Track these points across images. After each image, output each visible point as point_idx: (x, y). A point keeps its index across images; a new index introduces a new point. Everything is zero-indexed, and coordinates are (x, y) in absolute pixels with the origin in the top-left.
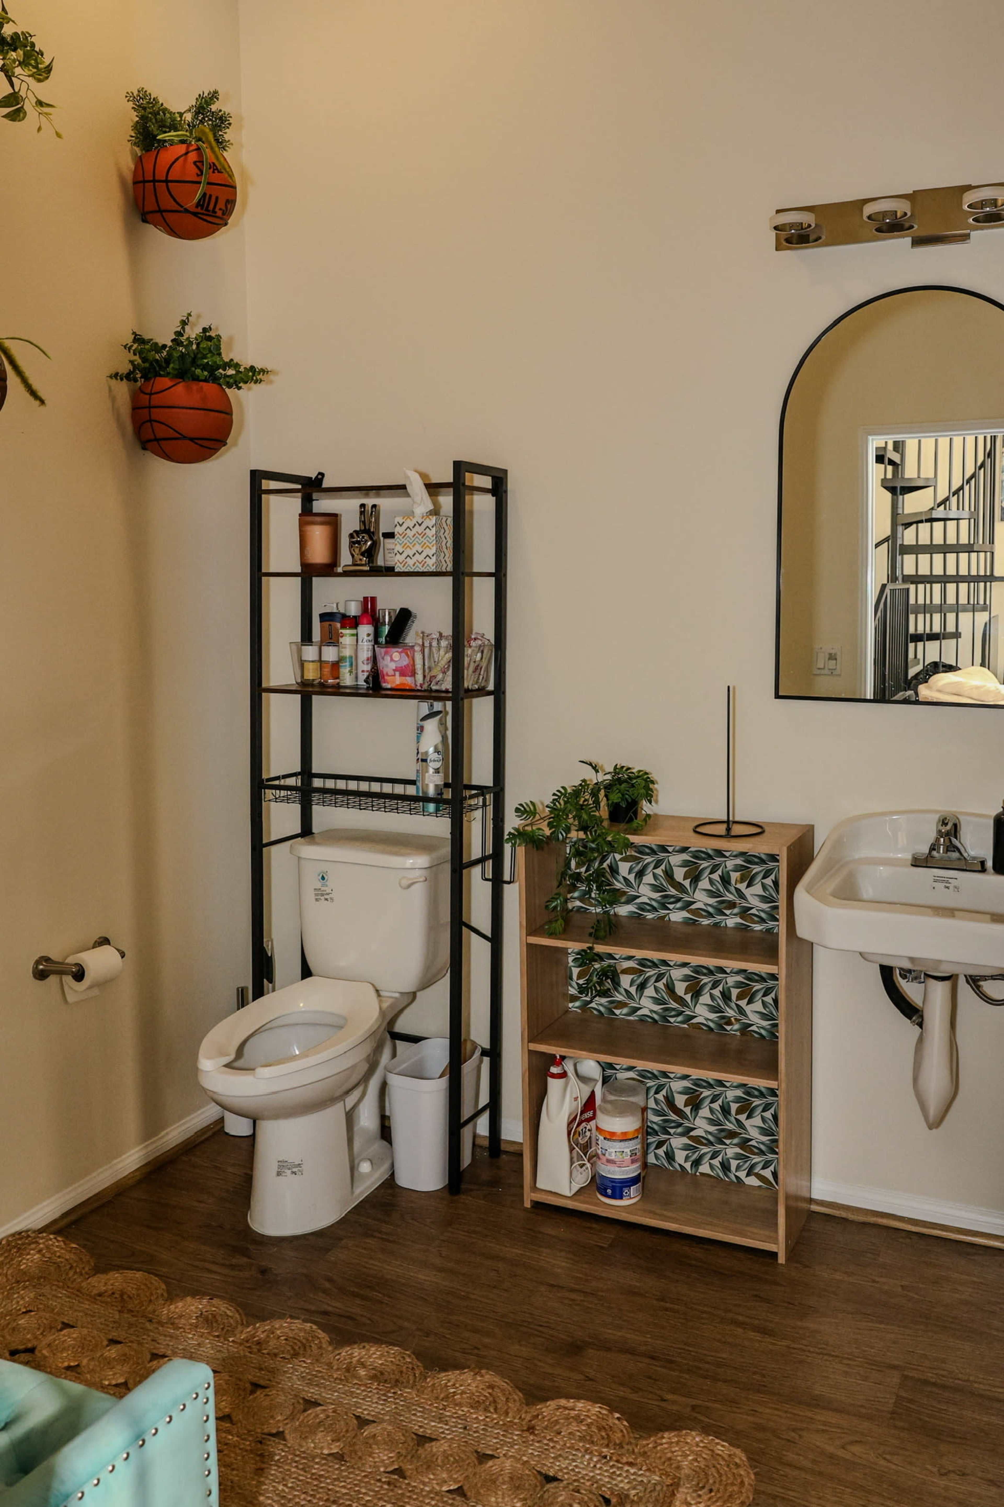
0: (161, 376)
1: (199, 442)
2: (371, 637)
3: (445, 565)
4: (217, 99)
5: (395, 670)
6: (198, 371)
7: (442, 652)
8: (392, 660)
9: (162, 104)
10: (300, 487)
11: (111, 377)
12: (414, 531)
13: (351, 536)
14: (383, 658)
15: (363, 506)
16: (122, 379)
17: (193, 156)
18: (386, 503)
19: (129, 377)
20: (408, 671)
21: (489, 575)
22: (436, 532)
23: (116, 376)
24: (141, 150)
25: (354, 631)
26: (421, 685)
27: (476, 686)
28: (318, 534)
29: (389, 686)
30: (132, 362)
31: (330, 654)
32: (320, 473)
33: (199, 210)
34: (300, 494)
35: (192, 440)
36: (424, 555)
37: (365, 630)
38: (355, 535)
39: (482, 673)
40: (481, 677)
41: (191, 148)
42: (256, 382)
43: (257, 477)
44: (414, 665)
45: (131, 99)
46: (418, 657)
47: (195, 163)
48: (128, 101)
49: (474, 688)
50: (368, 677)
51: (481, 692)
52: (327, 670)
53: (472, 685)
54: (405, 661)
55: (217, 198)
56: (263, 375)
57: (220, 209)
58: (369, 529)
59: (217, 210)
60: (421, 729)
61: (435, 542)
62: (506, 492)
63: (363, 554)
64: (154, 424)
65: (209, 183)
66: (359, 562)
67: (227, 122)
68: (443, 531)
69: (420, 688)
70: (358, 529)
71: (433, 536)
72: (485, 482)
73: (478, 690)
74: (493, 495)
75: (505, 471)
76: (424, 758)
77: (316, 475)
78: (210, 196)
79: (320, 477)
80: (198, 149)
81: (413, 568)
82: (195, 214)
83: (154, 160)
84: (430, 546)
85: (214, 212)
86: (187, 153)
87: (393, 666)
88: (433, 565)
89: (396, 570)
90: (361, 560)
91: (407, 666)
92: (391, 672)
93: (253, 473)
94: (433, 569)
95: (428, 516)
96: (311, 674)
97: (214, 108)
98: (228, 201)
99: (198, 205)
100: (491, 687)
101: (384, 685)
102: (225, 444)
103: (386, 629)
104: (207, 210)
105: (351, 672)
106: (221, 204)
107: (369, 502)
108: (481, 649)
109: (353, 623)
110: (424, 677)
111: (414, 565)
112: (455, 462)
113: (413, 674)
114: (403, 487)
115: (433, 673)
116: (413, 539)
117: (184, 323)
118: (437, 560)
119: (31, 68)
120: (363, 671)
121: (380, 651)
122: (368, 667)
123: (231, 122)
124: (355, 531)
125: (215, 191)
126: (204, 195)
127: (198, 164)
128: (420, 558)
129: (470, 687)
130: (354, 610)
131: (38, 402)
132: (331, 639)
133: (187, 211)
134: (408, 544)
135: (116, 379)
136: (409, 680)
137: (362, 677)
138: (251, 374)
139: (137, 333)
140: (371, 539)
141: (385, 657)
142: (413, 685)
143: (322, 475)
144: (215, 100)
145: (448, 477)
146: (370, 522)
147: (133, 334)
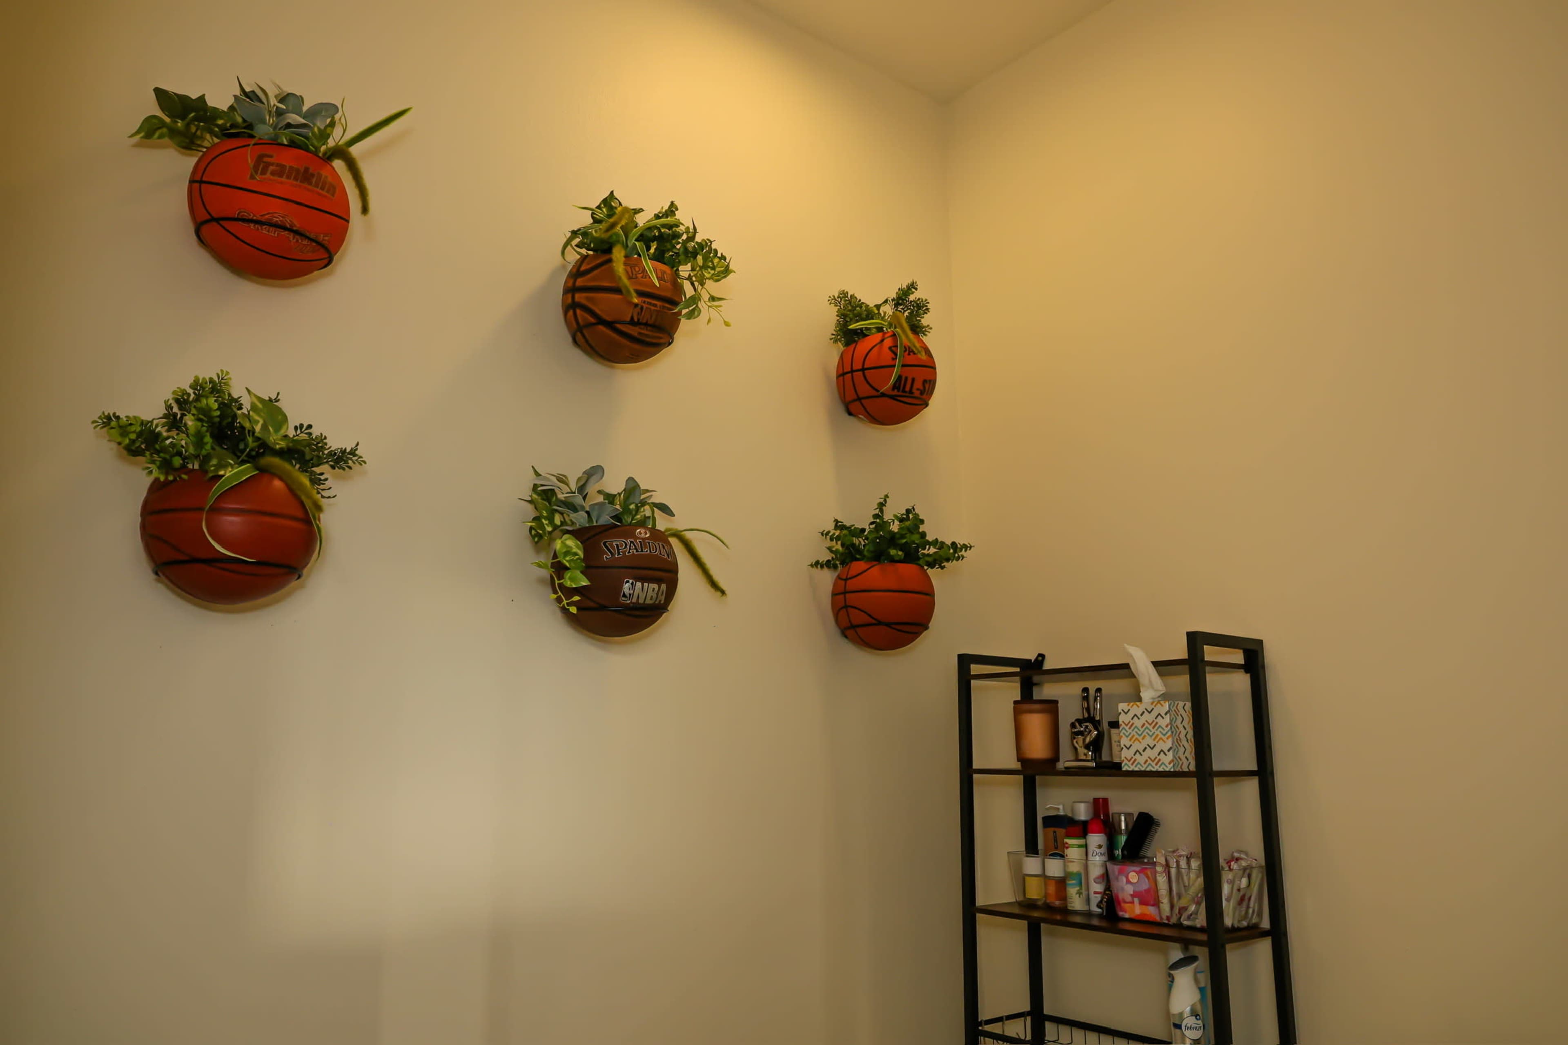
0: (857, 560)
1: (898, 627)
2: (1103, 850)
3: (1186, 763)
4: (916, 289)
5: (1133, 896)
6: (893, 552)
7: (1192, 876)
8: (1128, 882)
9: (860, 300)
10: (1018, 670)
11: (812, 566)
12: (1143, 719)
13: (1073, 725)
14: (1117, 879)
15: (1086, 690)
16: (822, 567)
17: (888, 342)
18: (1111, 686)
19: (829, 564)
20: (1149, 897)
21: (1250, 773)
22: (1171, 721)
23: (817, 564)
24: (844, 347)
25: (1081, 841)
26: (1168, 918)
27: (1245, 924)
28: (1036, 724)
29: (1127, 916)
30: (830, 549)
31: (1054, 868)
32: (1040, 655)
33: (895, 392)
34: (1018, 678)
35: (888, 625)
36: (1157, 750)
37: (1096, 839)
38: (1077, 724)
39: (1252, 905)
40: (1251, 911)
41: (887, 335)
42: (958, 559)
43: (965, 661)
44: (1157, 891)
45: (833, 301)
46: (1162, 880)
47: (890, 348)
48: (830, 304)
49: (1241, 926)
50: (1101, 902)
51: (1251, 933)
52: (1052, 889)
53: (1239, 921)
54: (1145, 885)
55: (913, 380)
56: (966, 551)
57: (918, 389)
58: (1094, 717)
59: (914, 390)
60: (1172, 979)
61: (1170, 733)
62: (1263, 667)
63: (1087, 747)
64: (851, 610)
65: (903, 366)
66: (1084, 758)
67: (925, 308)
68: (1180, 719)
69: (1166, 922)
70: (1081, 717)
71: (1167, 726)
72: (1237, 657)
73: (1248, 928)
74: (1247, 672)
75: (1260, 642)
76: (1177, 1022)
77: (1035, 657)
78: (906, 379)
79: (1040, 658)
80: (894, 335)
81: (1145, 766)
82: (893, 397)
83: (852, 353)
84: (1164, 738)
85: (911, 392)
86: (882, 341)
87: (1130, 890)
88: (1170, 763)
89: (1124, 769)
90: (1085, 755)
91: (1148, 891)
92: (1129, 899)
93: (961, 657)
94: (1169, 768)
95: (1159, 702)
96: (1034, 891)
97: (912, 298)
98: (925, 381)
99: (894, 387)
100: (1266, 924)
101: (1121, 914)
102: (927, 628)
103: (1123, 839)
104: (904, 391)
105: (1079, 893)
106: (918, 384)
107: (1092, 686)
108: (1248, 871)
109: (1082, 829)
110: (1172, 907)
111: (1145, 763)
112: (1188, 634)
113: (1157, 903)
114: (1126, 666)
115: (1183, 903)
116: (1142, 730)
117: (881, 505)
118: (1174, 756)
119: (709, 270)
120: (1095, 893)
121: (1114, 869)
122: (1098, 888)
123: (928, 307)
124: (1077, 720)
125: (910, 373)
126: (899, 378)
127: (893, 348)
128: (1153, 754)
129: (1236, 926)
130: (1082, 813)
131: (719, 593)
132: (1056, 848)
133: (883, 395)
134: (1137, 736)
135: (817, 567)
136: (1151, 911)
137: (1095, 899)
138: (951, 551)
139: (839, 520)
140: (1096, 728)
141: (1120, 877)
142: (1158, 919)
143: (1042, 656)
144: (913, 290)
145: (1180, 651)
146: (1095, 709)
147: (834, 521)
